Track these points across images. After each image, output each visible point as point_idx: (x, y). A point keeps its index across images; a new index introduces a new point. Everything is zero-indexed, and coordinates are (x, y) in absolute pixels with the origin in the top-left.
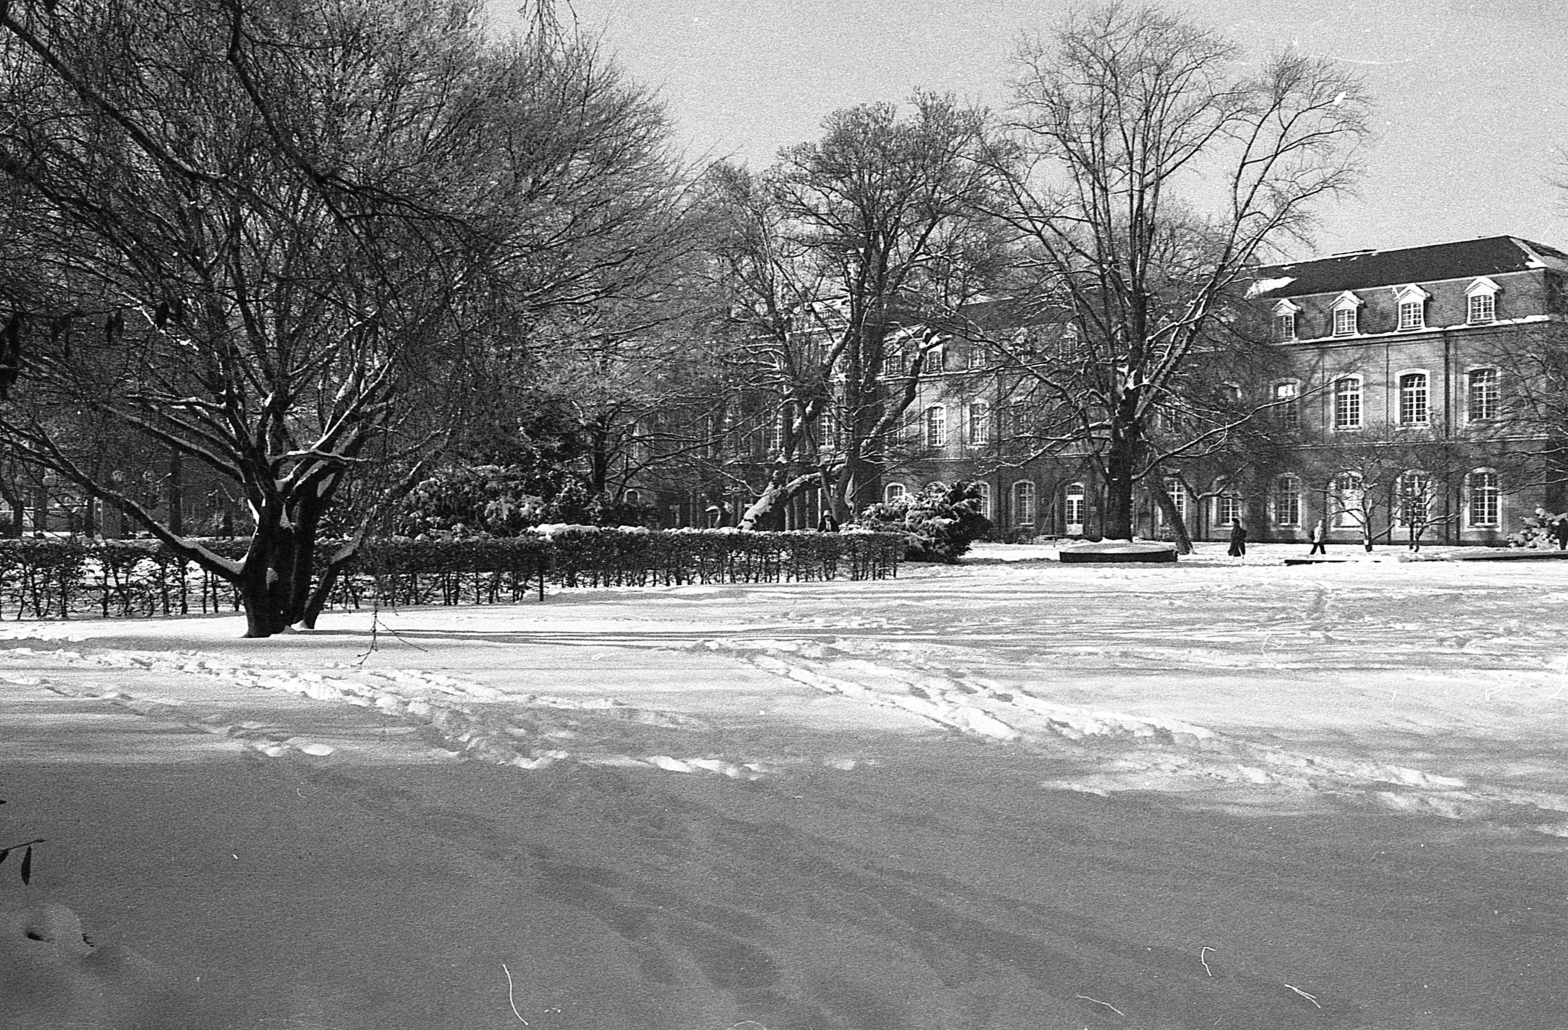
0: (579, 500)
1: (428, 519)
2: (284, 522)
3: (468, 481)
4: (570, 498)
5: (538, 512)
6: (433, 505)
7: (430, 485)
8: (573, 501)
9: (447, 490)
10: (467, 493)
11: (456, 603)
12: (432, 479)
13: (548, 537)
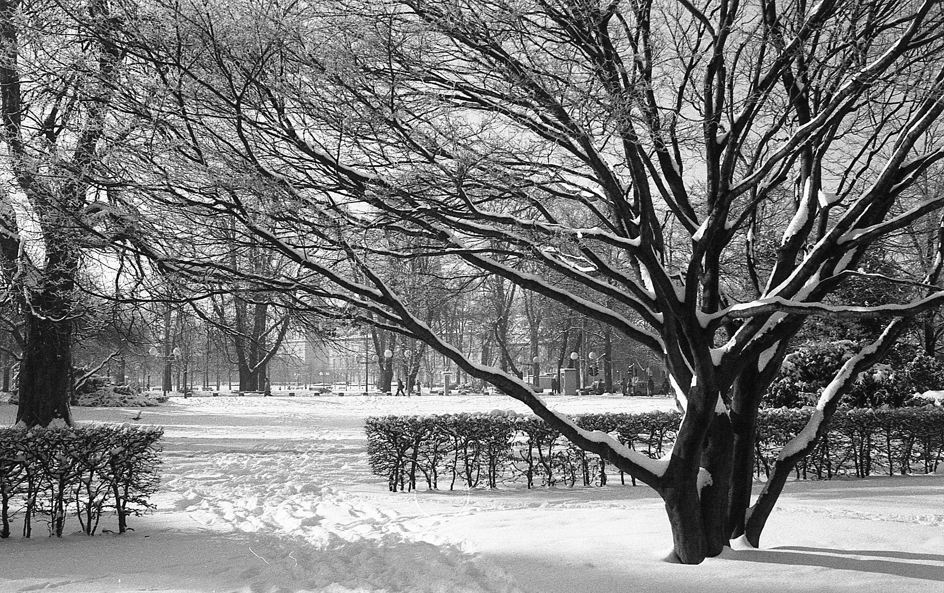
0: (929, 368)
1: (796, 384)
2: (720, 407)
3: (828, 354)
4: (920, 365)
5: (890, 378)
6: (798, 373)
7: (795, 357)
8: (922, 369)
9: (811, 361)
10: (827, 363)
11: (868, 474)
12: (796, 352)
13: (938, 404)
